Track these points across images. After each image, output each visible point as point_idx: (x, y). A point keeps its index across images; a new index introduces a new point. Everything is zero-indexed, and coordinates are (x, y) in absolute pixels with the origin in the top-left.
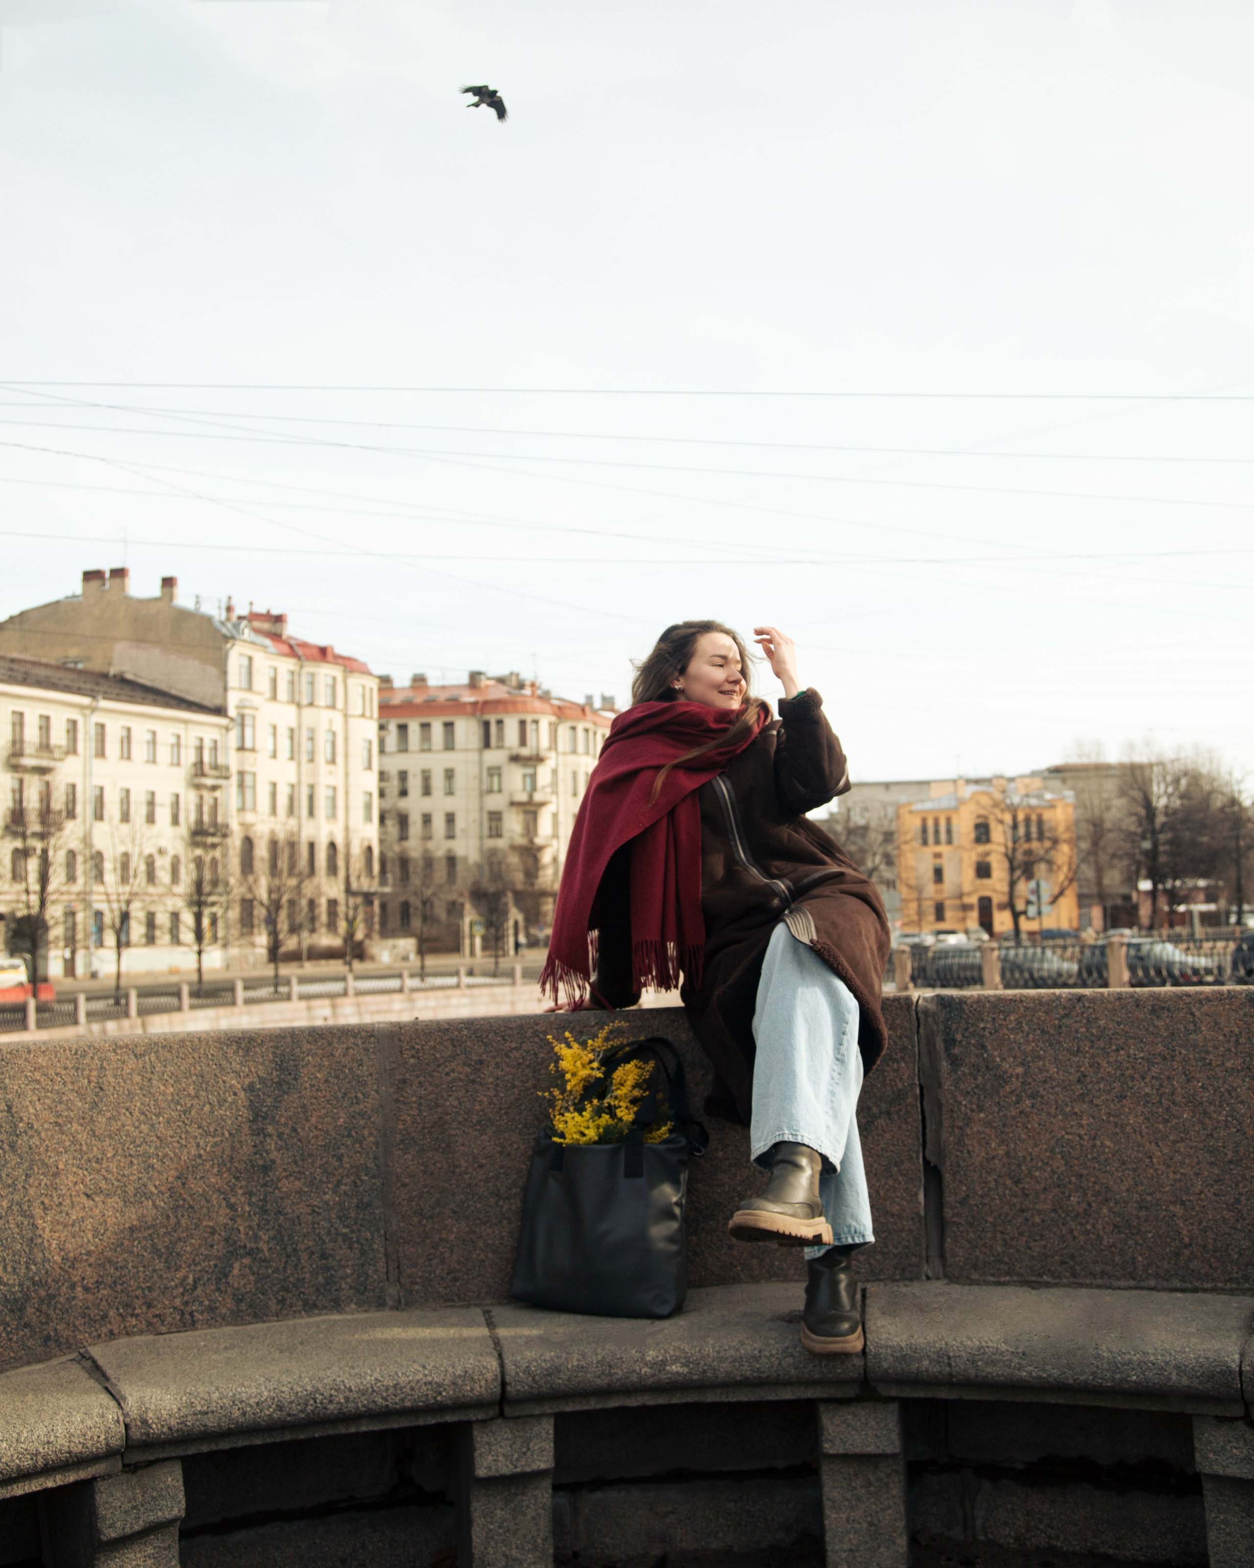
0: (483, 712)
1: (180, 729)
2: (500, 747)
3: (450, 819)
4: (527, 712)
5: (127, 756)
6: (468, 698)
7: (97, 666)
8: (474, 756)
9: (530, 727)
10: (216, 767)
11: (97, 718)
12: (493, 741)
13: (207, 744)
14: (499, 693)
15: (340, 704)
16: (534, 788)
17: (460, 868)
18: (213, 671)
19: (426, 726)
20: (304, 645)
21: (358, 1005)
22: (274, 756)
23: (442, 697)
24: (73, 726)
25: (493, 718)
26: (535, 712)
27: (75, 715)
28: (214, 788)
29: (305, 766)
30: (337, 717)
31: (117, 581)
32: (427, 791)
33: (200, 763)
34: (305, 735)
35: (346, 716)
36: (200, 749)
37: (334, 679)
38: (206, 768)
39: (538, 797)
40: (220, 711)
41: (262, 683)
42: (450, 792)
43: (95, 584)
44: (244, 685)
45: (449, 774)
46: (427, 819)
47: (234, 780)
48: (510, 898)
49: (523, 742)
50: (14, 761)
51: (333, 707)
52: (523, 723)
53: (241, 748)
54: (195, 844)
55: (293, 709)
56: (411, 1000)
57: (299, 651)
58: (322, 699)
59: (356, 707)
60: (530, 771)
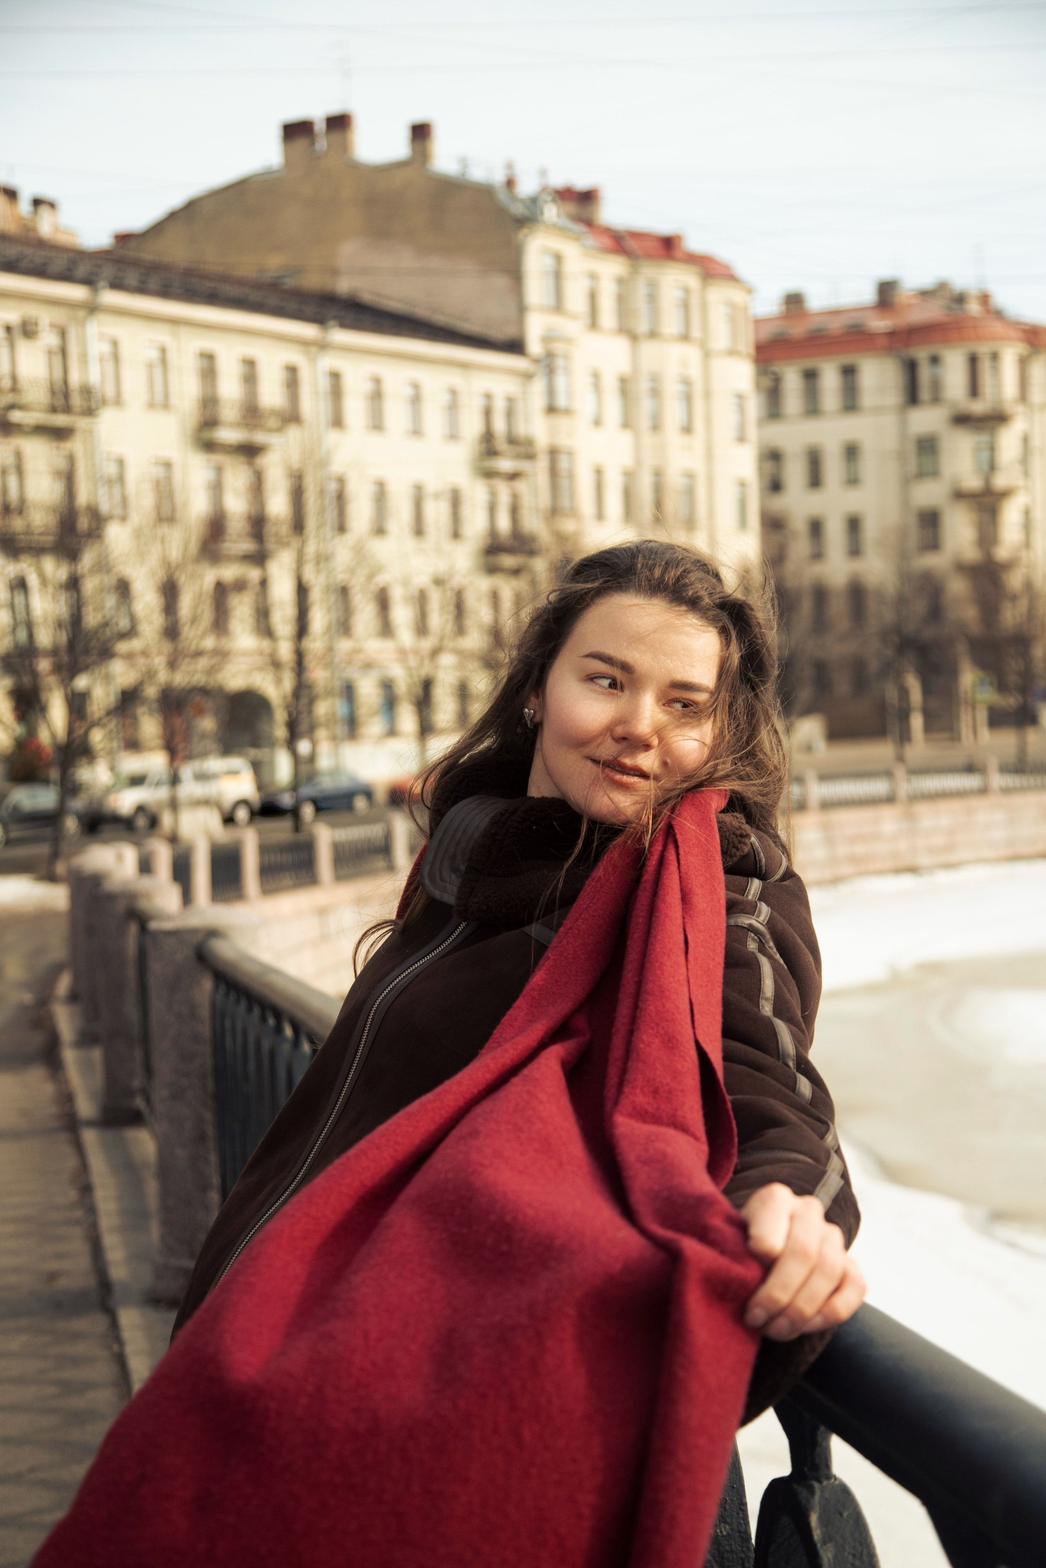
0: (907, 344)
1: (454, 378)
2: (936, 399)
3: (854, 524)
4: (978, 338)
5: (377, 424)
6: (879, 324)
7: (313, 281)
8: (890, 421)
9: (985, 367)
10: (512, 440)
11: (328, 362)
12: (925, 393)
13: (499, 406)
14: (931, 312)
15: (696, 333)
16: (992, 467)
17: (872, 606)
18: (501, 282)
19: (811, 376)
20: (636, 235)
21: (826, 827)
22: (598, 422)
23: (835, 326)
24: (292, 375)
25: (921, 354)
26: (994, 338)
27: (294, 356)
28: (514, 476)
29: (648, 439)
30: (692, 353)
31: (336, 136)
32: (815, 480)
33: (488, 437)
34: (644, 385)
35: (707, 355)
36: (488, 413)
37: (687, 290)
38: (501, 444)
39: (1000, 482)
40: (515, 346)
41: (575, 298)
42: (853, 481)
43: (301, 144)
44: (551, 301)
45: (851, 452)
46: (816, 528)
47: (542, 465)
48: (962, 649)
49: (974, 390)
50: (206, 435)
51: (685, 337)
52: (973, 361)
53: (551, 409)
54: (492, 570)
55: (622, 345)
56: (910, 817)
57: (631, 244)
58: (671, 324)
59: (721, 338)
60: (983, 438)
